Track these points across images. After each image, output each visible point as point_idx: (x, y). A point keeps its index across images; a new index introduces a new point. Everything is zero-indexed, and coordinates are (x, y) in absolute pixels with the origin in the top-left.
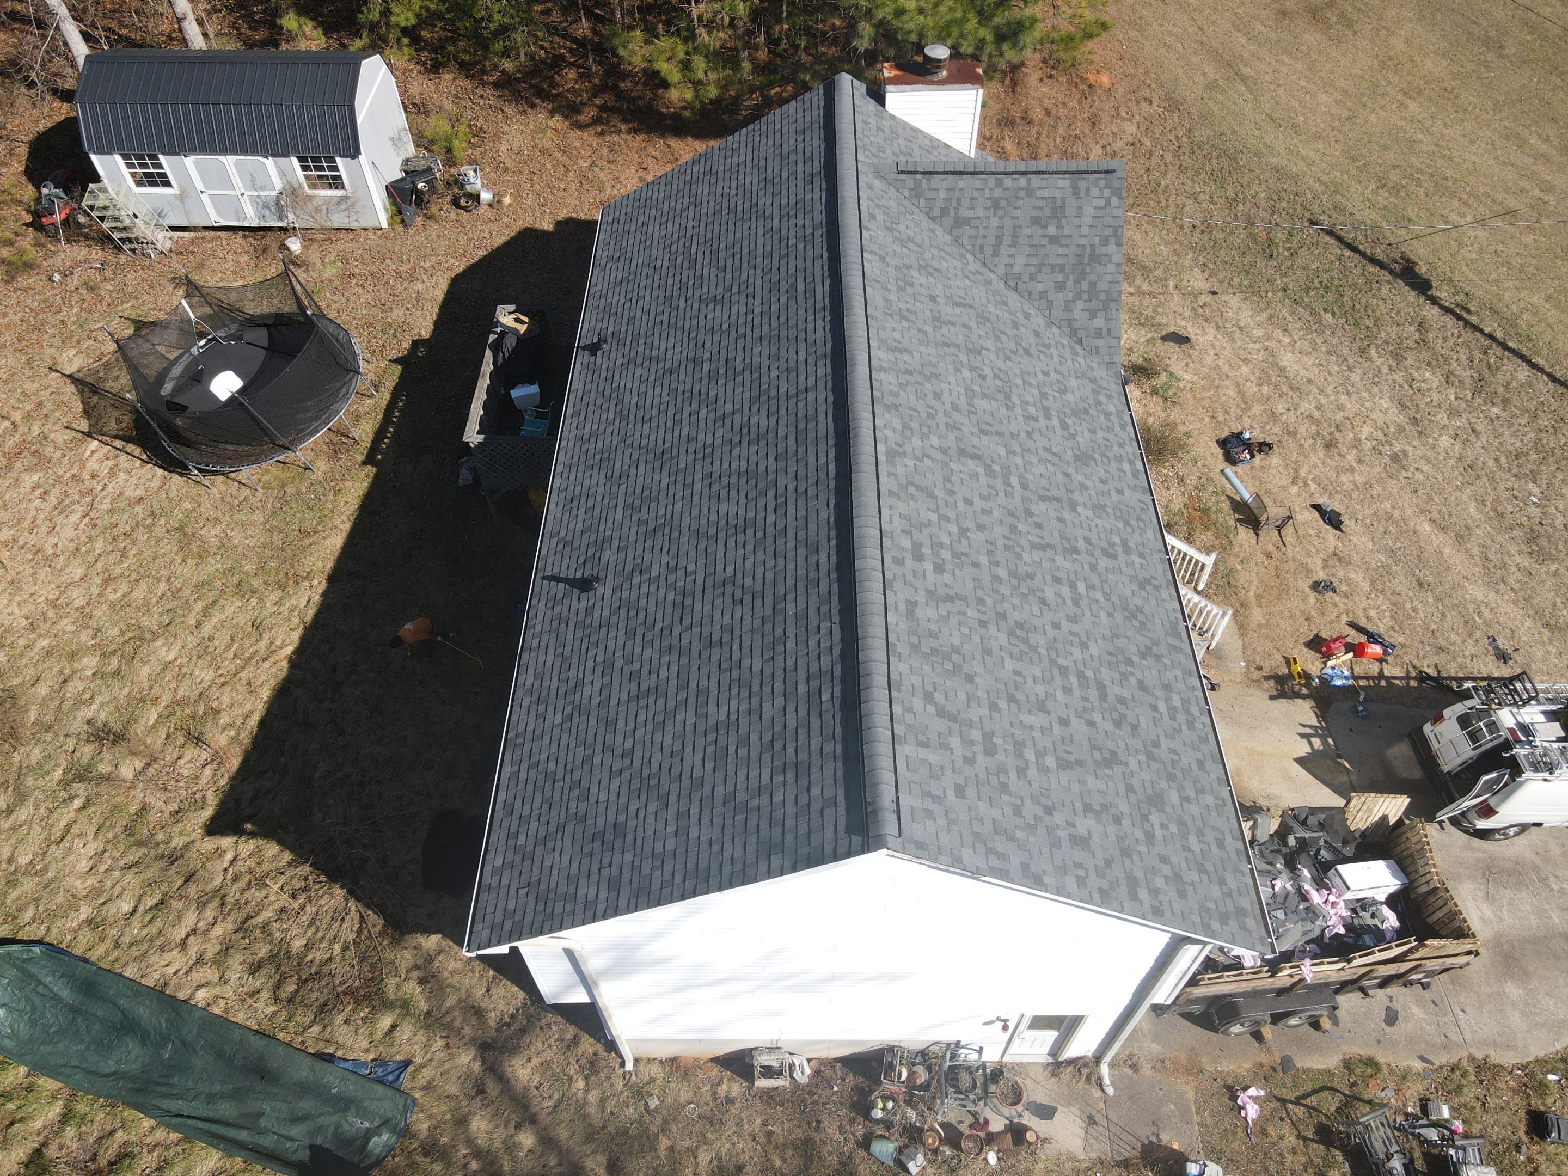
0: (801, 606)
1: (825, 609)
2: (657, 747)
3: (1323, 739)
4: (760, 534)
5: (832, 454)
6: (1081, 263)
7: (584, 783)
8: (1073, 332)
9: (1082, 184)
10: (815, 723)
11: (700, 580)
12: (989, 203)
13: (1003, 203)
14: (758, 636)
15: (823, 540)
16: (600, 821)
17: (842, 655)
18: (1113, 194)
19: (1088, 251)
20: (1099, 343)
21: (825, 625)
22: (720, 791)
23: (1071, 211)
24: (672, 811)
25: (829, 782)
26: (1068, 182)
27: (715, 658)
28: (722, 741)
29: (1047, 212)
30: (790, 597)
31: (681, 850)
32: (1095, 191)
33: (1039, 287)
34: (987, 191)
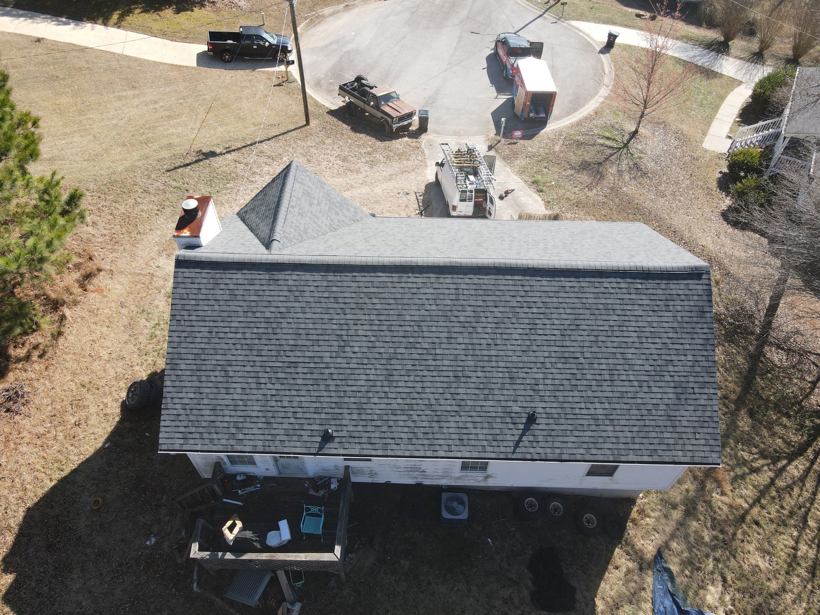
0: (591, 295)
1: (597, 285)
2: (642, 368)
4: (542, 316)
5: (510, 277)
6: (329, 201)
7: (650, 407)
8: (354, 220)
9: (299, 180)
10: (651, 291)
11: (556, 349)
12: (300, 216)
13: (301, 211)
14: (600, 317)
15: (560, 284)
16: (671, 396)
17: (622, 278)
18: (305, 173)
19: (325, 195)
21: (605, 285)
22: (671, 335)
23: (309, 190)
24: (674, 358)
25: (677, 287)
27: (604, 339)
28: (647, 334)
29: (308, 198)
30: (584, 301)
31: (693, 352)
33: (336, 221)
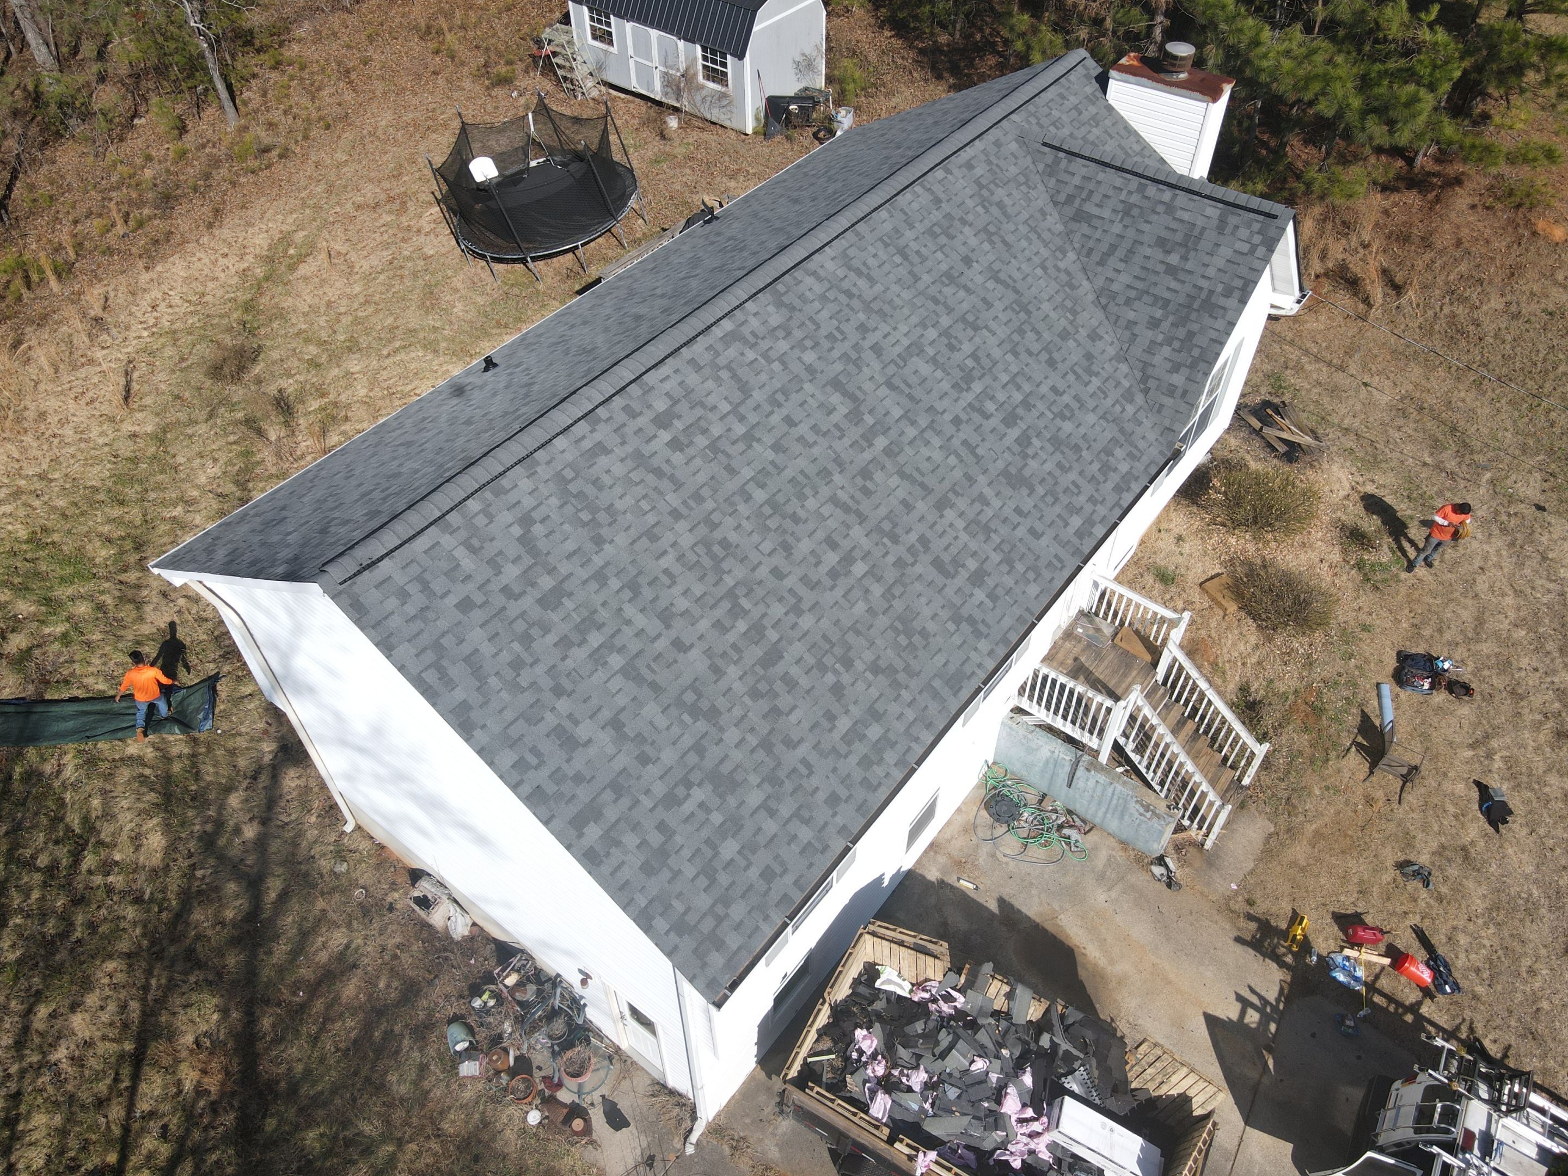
3: (1265, 1019)
6: (1189, 307)
8: (1145, 378)
9: (1233, 220)
12: (1120, 207)
13: (1135, 212)
18: (1262, 243)
19: (1203, 296)
20: (1168, 401)
23: (1205, 245)
26: (1218, 212)
29: (1179, 237)
32: (1244, 233)
33: (1131, 315)
34: (1124, 193)
